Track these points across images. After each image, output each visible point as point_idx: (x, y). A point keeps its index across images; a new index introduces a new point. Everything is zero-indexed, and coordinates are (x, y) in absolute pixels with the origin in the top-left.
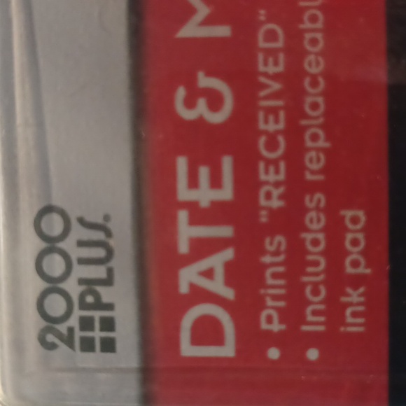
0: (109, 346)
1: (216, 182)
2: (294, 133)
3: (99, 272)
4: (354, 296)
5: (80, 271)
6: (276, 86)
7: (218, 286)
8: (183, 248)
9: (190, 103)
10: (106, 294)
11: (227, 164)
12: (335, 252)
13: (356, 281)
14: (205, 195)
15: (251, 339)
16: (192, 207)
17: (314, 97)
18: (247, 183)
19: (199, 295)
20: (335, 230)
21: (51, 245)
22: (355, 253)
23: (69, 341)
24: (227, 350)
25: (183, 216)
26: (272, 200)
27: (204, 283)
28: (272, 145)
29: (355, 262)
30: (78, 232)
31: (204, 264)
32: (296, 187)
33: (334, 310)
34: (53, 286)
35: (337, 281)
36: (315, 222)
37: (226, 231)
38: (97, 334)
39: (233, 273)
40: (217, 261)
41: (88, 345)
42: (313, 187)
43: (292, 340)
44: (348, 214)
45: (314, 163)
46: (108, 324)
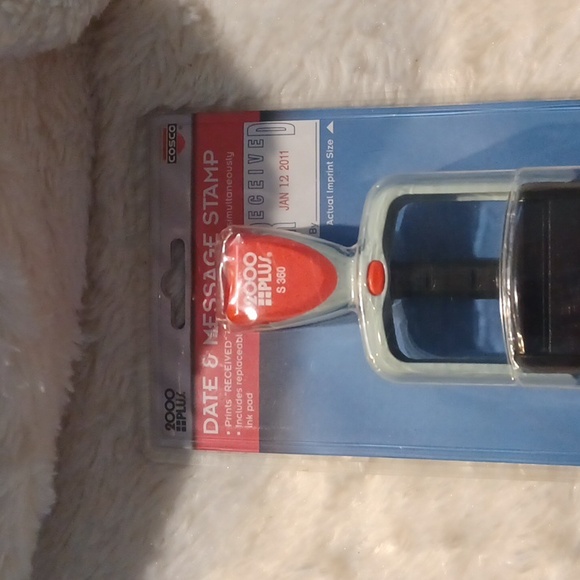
0: (184, 429)
1: (213, 384)
2: (234, 371)
3: (182, 408)
4: (250, 417)
5: (177, 408)
6: (229, 358)
7: (213, 413)
8: (204, 402)
10: (184, 414)
11: (216, 378)
12: (245, 405)
13: (251, 413)
14: (210, 388)
15: (222, 431)
16: (207, 391)
17: (239, 362)
18: (221, 384)
19: (208, 416)
20: (245, 398)
21: (169, 400)
22: (250, 405)
23: (173, 427)
24: (216, 432)
25: (204, 393)
26: (228, 389)
27: (209, 412)
28: (228, 374)
29: (250, 408)
30: (177, 397)
31: (210, 407)
32: (234, 386)
33: (245, 421)
34: (170, 411)
35: (245, 413)
36: (239, 396)
37: (216, 398)
38: (181, 426)
39: (217, 410)
40: (214, 406)
41: (178, 429)
42: (239, 387)
43: (234, 432)
44: (248, 394)
45: (239, 379)
46: (184, 423)
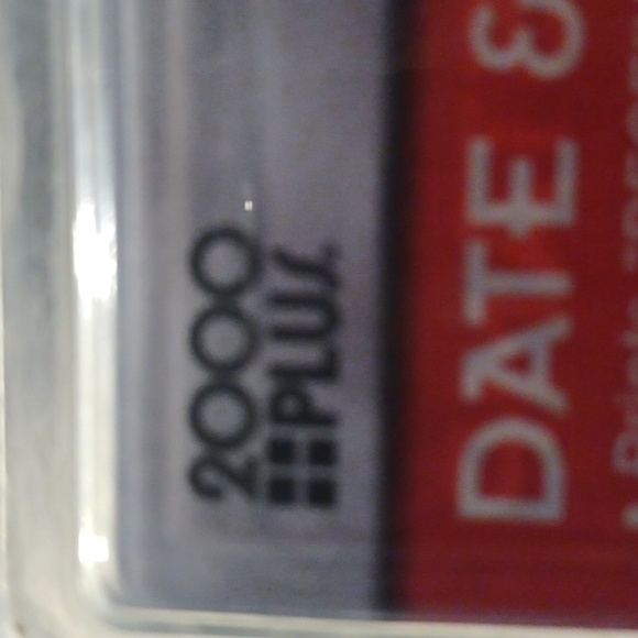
0: (323, 495)
3: (305, 355)
8: (474, 310)
9: (500, 37)
10: (323, 396)
14: (522, 213)
19: (498, 404)
21: (223, 302)
24: (549, 508)
25: (476, 254)
34: (222, 378)
37: (551, 283)
38: (302, 472)
39: (565, 363)
40: (540, 340)
41: (282, 493)
46: (324, 453)
